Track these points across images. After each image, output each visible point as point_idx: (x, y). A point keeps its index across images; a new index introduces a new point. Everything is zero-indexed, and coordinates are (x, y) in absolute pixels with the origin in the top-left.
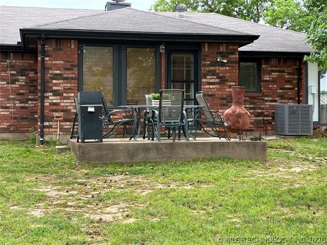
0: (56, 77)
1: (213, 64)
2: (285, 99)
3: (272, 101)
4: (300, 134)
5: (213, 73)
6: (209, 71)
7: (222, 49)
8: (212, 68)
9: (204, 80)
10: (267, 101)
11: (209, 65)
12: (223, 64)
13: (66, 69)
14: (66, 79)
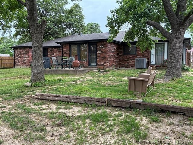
1: (100, 48)
2: (144, 56)
3: (140, 57)
4: (140, 68)
5: (100, 50)
6: (99, 50)
7: (102, 43)
8: (100, 49)
9: (97, 52)
10: (138, 57)
11: (99, 48)
13: (67, 51)
14: (67, 53)
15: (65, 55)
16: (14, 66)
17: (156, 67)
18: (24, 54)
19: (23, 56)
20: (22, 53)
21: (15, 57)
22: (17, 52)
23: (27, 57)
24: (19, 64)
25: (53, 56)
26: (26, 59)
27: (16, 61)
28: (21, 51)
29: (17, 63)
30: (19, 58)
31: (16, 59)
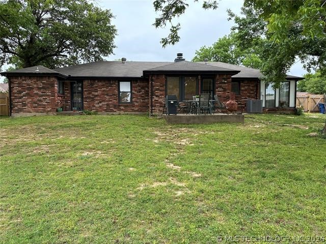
0: (157, 90)
1: (221, 83)
2: (251, 97)
4: (257, 112)
5: (220, 87)
7: (225, 77)
8: (220, 85)
9: (217, 90)
10: (243, 98)
11: (219, 84)
12: (225, 83)
13: (161, 86)
14: (161, 90)
15: (157, 93)
16: (11, 112)
17: (269, 110)
18: (39, 89)
19: (36, 92)
20: (35, 86)
21: (12, 94)
22: (20, 85)
23: (49, 95)
24: (25, 109)
25: (96, 94)
26: (46, 99)
27: (16, 103)
28: (31, 83)
29: (19, 106)
30: (24, 96)
31: (14, 99)
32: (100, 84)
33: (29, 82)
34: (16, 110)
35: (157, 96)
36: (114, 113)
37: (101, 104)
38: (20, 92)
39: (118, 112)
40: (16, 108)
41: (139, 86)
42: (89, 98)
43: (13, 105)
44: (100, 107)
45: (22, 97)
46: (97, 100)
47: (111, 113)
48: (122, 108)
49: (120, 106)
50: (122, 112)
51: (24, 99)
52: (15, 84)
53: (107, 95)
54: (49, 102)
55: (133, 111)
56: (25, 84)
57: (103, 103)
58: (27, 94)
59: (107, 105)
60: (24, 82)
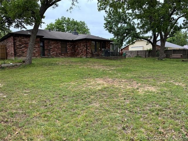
8: (107, 46)
21: (15, 46)
22: (20, 41)
23: (37, 47)
24: (24, 55)
25: (51, 47)
26: (35, 49)
27: (18, 51)
28: (27, 40)
29: (20, 53)
30: (23, 47)
31: (17, 49)
32: (53, 42)
33: (26, 39)
34: (18, 55)
35: (88, 49)
36: (60, 57)
37: (53, 53)
38: (20, 45)
39: (61, 57)
40: (18, 54)
41: (70, 44)
42: (47, 49)
43: (16, 53)
44: (53, 54)
45: (22, 48)
46: (51, 51)
47: (58, 57)
48: (63, 55)
49: (62, 54)
50: (63, 57)
51: (23, 49)
52: (17, 40)
53: (56, 48)
54: (37, 51)
55: (68, 56)
56: (23, 41)
57: (54, 52)
58: (25, 47)
59: (56, 53)
60: (23, 39)
